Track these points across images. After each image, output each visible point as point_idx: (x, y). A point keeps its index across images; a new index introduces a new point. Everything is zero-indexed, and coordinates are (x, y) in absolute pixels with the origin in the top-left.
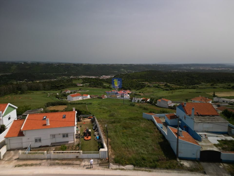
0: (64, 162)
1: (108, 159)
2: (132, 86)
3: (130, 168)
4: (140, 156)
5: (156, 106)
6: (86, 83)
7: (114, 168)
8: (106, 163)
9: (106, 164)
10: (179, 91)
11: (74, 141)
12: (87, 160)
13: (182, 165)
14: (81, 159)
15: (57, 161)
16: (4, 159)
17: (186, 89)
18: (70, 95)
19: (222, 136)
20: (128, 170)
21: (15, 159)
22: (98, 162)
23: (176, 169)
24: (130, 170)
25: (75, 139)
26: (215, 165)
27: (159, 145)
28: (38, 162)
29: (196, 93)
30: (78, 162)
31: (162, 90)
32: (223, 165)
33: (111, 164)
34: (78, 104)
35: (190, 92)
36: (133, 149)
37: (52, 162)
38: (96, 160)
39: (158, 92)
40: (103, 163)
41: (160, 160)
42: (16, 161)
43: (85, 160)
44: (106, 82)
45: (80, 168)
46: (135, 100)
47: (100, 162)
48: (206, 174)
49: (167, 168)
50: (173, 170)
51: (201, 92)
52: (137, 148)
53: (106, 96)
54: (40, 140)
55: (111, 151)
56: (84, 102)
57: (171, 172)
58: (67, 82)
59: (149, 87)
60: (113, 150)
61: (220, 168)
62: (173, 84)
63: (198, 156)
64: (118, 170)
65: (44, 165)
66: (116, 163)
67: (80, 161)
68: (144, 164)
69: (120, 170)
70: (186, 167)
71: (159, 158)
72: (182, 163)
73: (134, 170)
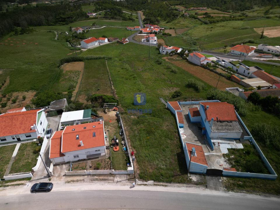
0: (101, 178)
1: (134, 175)
2: (162, 15)
3: (151, 184)
4: (160, 172)
5: (187, 61)
6: (100, 11)
7: (139, 184)
8: (133, 178)
9: (133, 180)
10: (221, 26)
11: (105, 152)
12: (118, 175)
13: (191, 179)
14: (113, 174)
15: (96, 177)
16: (55, 175)
17: (231, 21)
18: (84, 41)
19: (235, 142)
20: (150, 185)
21: (64, 176)
22: (127, 178)
23: (186, 183)
24: (151, 185)
25: (106, 150)
26: (217, 179)
27: (176, 157)
28: (81, 178)
29: (242, 29)
30: (112, 178)
31: (200, 22)
32: (223, 179)
33: (137, 180)
34: (96, 59)
35: (234, 28)
36: (155, 163)
37: (92, 178)
38: (125, 175)
39: (194, 26)
40: (131, 179)
41: (174, 176)
42: (64, 177)
43: (117, 175)
44: (126, 7)
45: (114, 184)
46: (163, 51)
47: (128, 177)
48: (207, 188)
49: (179, 183)
50: (184, 184)
51: (248, 28)
52: (158, 162)
53: (128, 40)
54: (78, 156)
55: (137, 166)
56: (102, 56)
57: (181, 187)
58: (75, 9)
59: (184, 17)
60: (138, 164)
61: (219, 181)
62: (216, 9)
63: (205, 172)
64: (142, 186)
65: (87, 182)
66: (141, 179)
67: (113, 177)
68: (162, 179)
69: (143, 186)
70: (194, 181)
71: (174, 174)
72: (191, 178)
73: (155, 185)
